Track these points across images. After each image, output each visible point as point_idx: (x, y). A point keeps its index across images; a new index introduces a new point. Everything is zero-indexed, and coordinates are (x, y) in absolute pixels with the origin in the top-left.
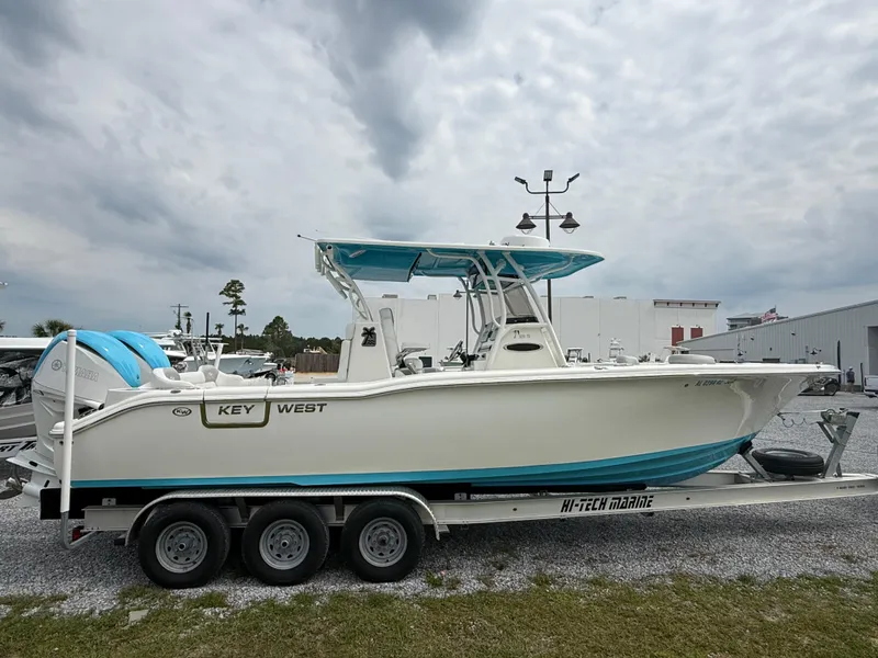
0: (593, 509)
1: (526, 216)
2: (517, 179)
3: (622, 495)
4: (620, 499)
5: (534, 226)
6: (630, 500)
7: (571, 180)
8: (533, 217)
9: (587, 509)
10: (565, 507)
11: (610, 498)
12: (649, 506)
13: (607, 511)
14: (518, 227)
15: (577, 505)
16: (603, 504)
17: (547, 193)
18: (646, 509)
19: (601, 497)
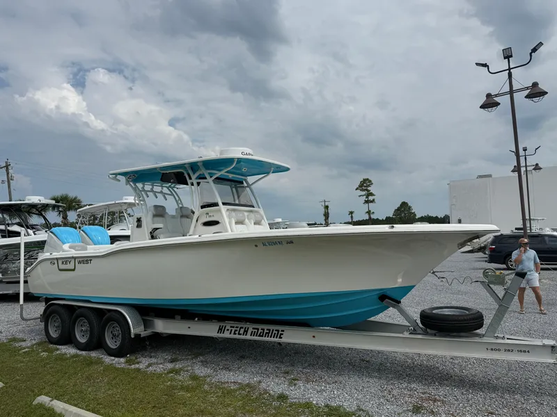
0: (239, 334)
1: (489, 96)
2: (478, 64)
3: (260, 327)
4: (258, 329)
6: (265, 331)
7: (534, 50)
8: (496, 96)
9: (235, 334)
10: (221, 330)
11: (251, 327)
12: (280, 338)
13: (248, 337)
14: (481, 107)
15: (228, 330)
16: (246, 331)
17: (509, 69)
18: (277, 340)
19: (244, 326)
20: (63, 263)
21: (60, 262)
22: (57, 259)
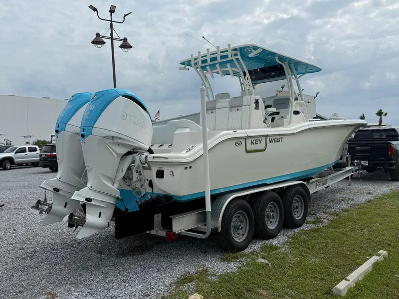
1: (98, 35)
2: (91, 7)
5: (104, 43)
8: (103, 37)
14: (92, 43)
17: (111, 21)
20: (252, 143)
21: (249, 141)
22: (245, 138)
